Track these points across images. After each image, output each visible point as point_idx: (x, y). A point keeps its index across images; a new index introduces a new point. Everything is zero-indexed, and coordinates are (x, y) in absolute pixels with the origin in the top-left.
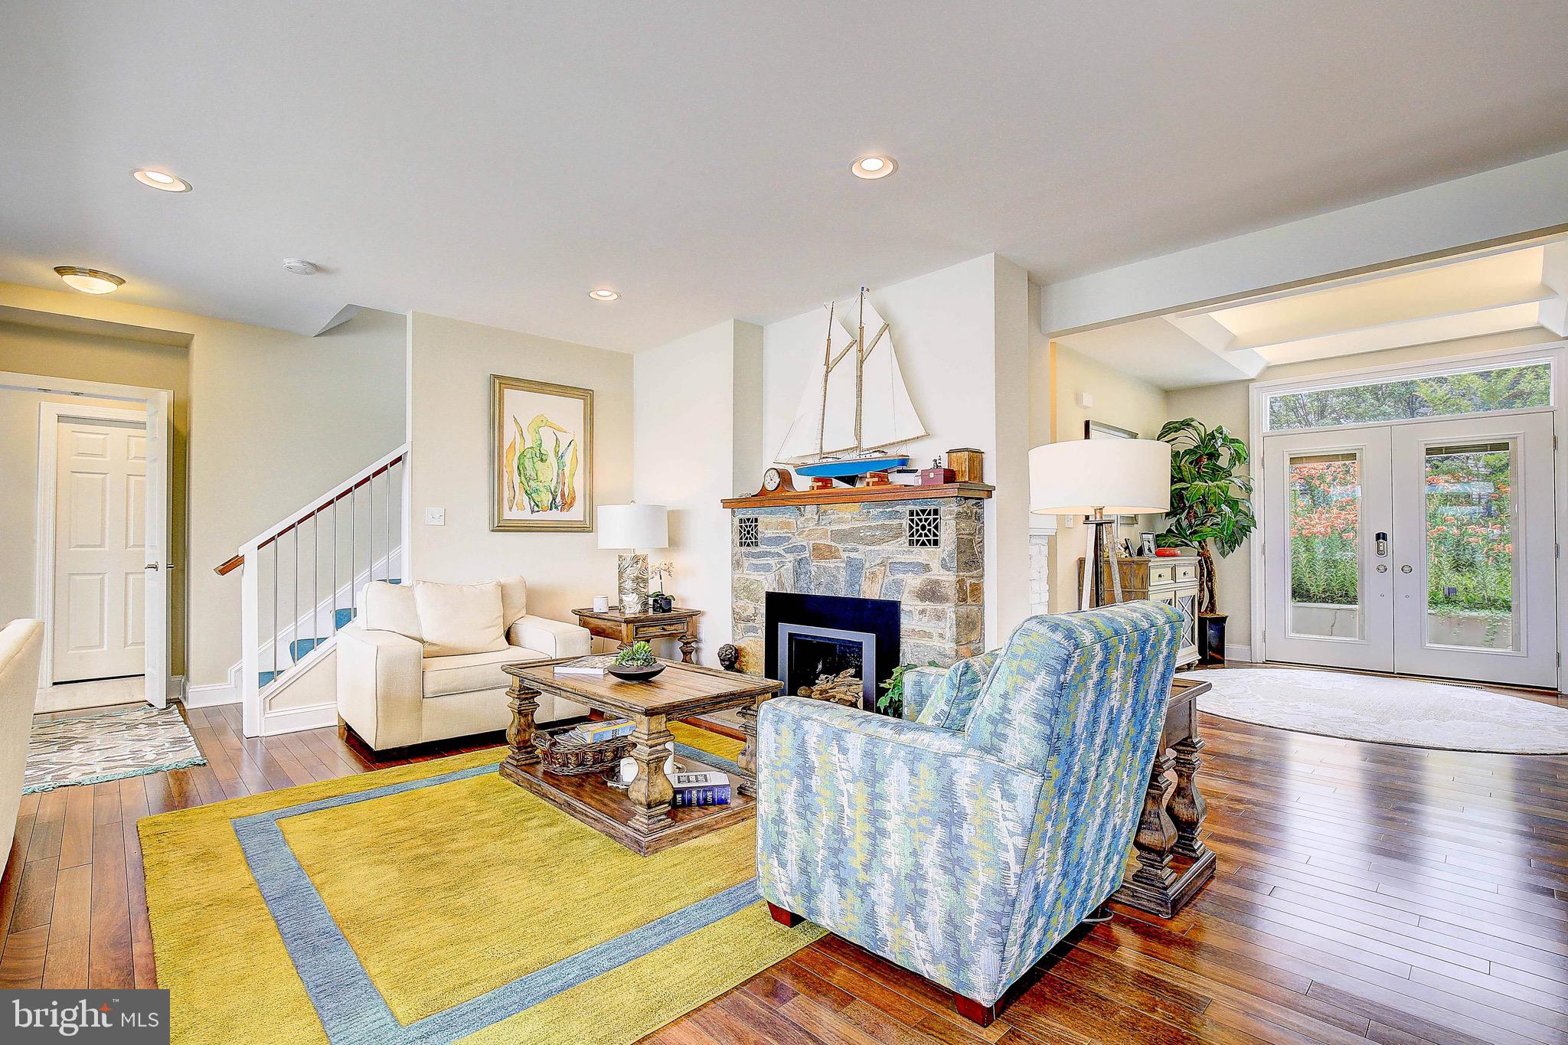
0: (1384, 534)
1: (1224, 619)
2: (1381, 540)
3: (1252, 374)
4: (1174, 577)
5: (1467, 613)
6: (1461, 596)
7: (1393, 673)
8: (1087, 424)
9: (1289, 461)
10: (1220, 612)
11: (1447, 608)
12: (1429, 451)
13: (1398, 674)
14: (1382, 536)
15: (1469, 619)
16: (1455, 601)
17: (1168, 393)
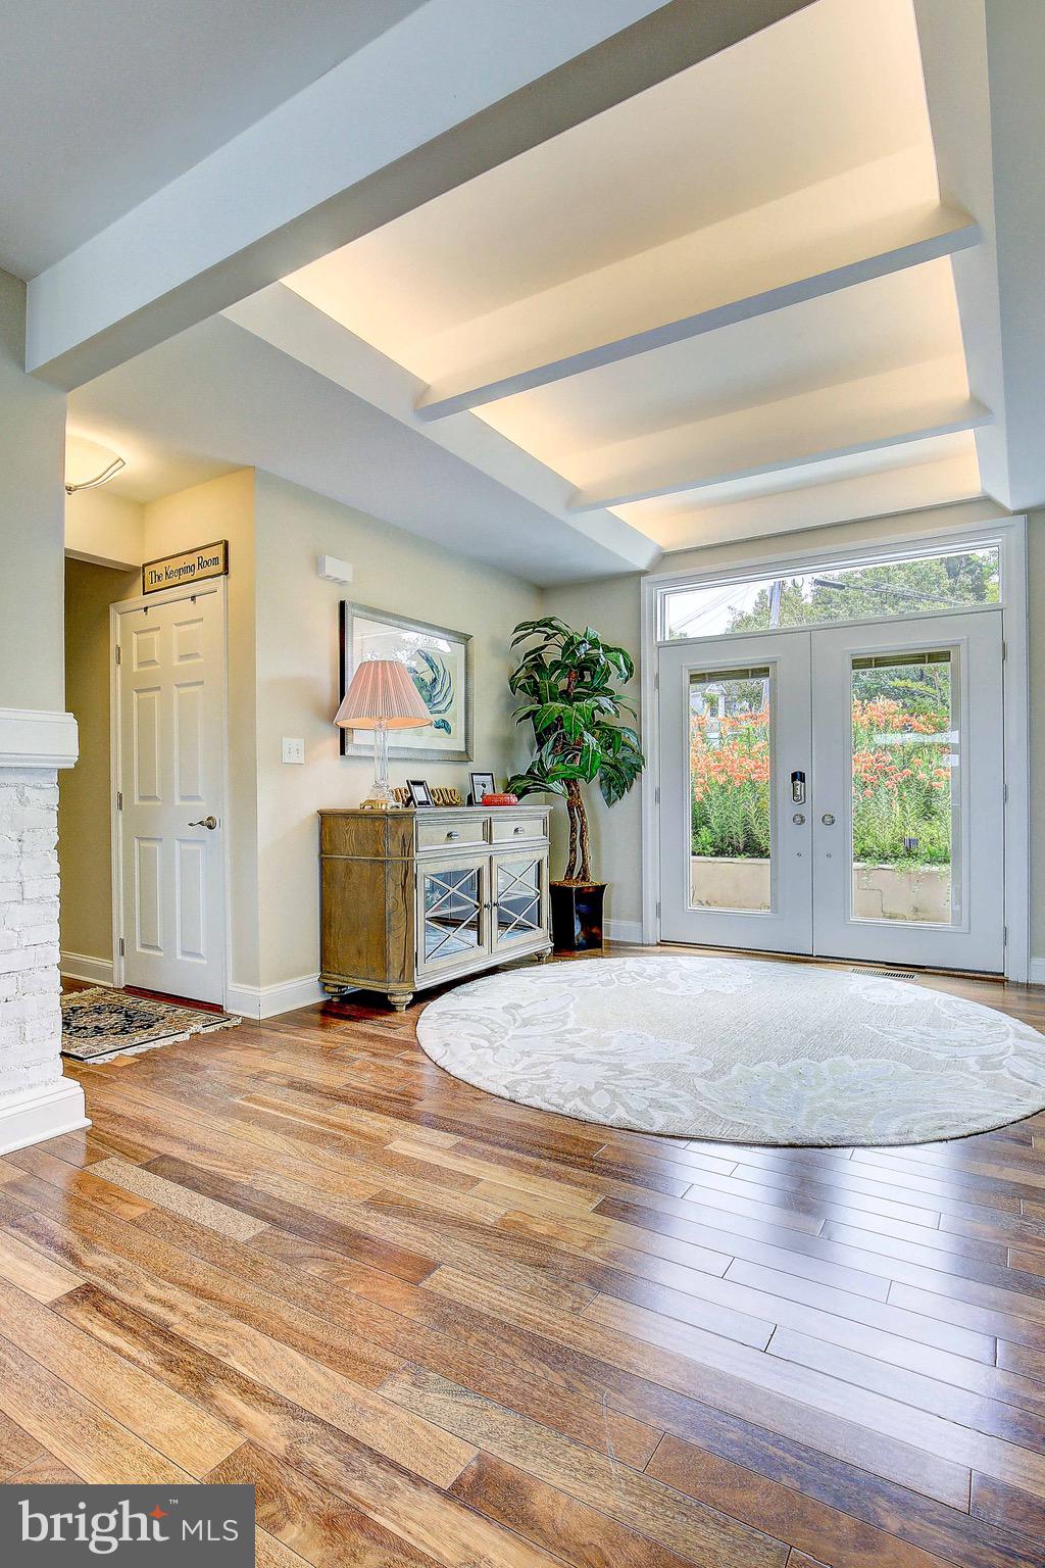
0: (801, 773)
1: (600, 889)
2: (799, 782)
3: (641, 563)
4: (488, 837)
5: (927, 867)
6: (922, 848)
7: (812, 956)
8: (342, 605)
9: (688, 676)
10: (594, 880)
11: (906, 863)
12: (859, 664)
13: (817, 956)
14: (798, 777)
15: (930, 874)
16: (916, 855)
17: (543, 589)
